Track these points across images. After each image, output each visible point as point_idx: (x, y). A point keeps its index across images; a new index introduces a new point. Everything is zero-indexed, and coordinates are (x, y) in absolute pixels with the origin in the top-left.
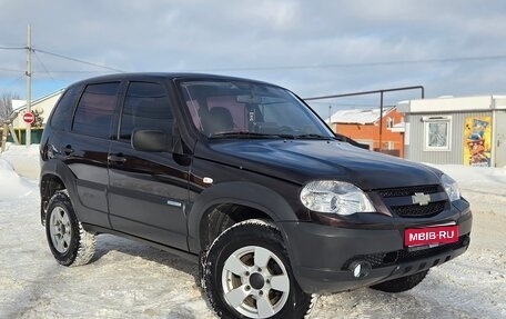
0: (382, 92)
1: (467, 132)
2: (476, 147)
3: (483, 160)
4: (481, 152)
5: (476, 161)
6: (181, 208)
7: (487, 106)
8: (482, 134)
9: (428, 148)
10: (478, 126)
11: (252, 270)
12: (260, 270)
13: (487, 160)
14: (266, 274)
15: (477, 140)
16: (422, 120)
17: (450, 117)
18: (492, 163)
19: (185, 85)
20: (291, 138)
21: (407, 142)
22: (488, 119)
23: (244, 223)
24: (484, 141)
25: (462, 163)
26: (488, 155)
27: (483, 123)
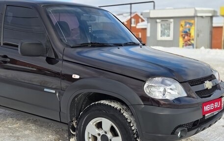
0: (131, 4)
1: (181, 29)
2: (186, 37)
3: (190, 45)
4: (189, 40)
5: (186, 45)
6: (55, 93)
7: (192, 14)
8: (189, 30)
9: (159, 38)
10: (188, 26)
11: (102, 132)
12: (106, 133)
13: (192, 45)
14: (109, 135)
15: (187, 34)
16: (157, 22)
17: (172, 20)
18: (195, 46)
19: (50, 10)
20: (121, 45)
21: (148, 34)
22: (192, 21)
23: (97, 102)
24: (190, 34)
25: (178, 46)
26: (192, 42)
27: (190, 24)
